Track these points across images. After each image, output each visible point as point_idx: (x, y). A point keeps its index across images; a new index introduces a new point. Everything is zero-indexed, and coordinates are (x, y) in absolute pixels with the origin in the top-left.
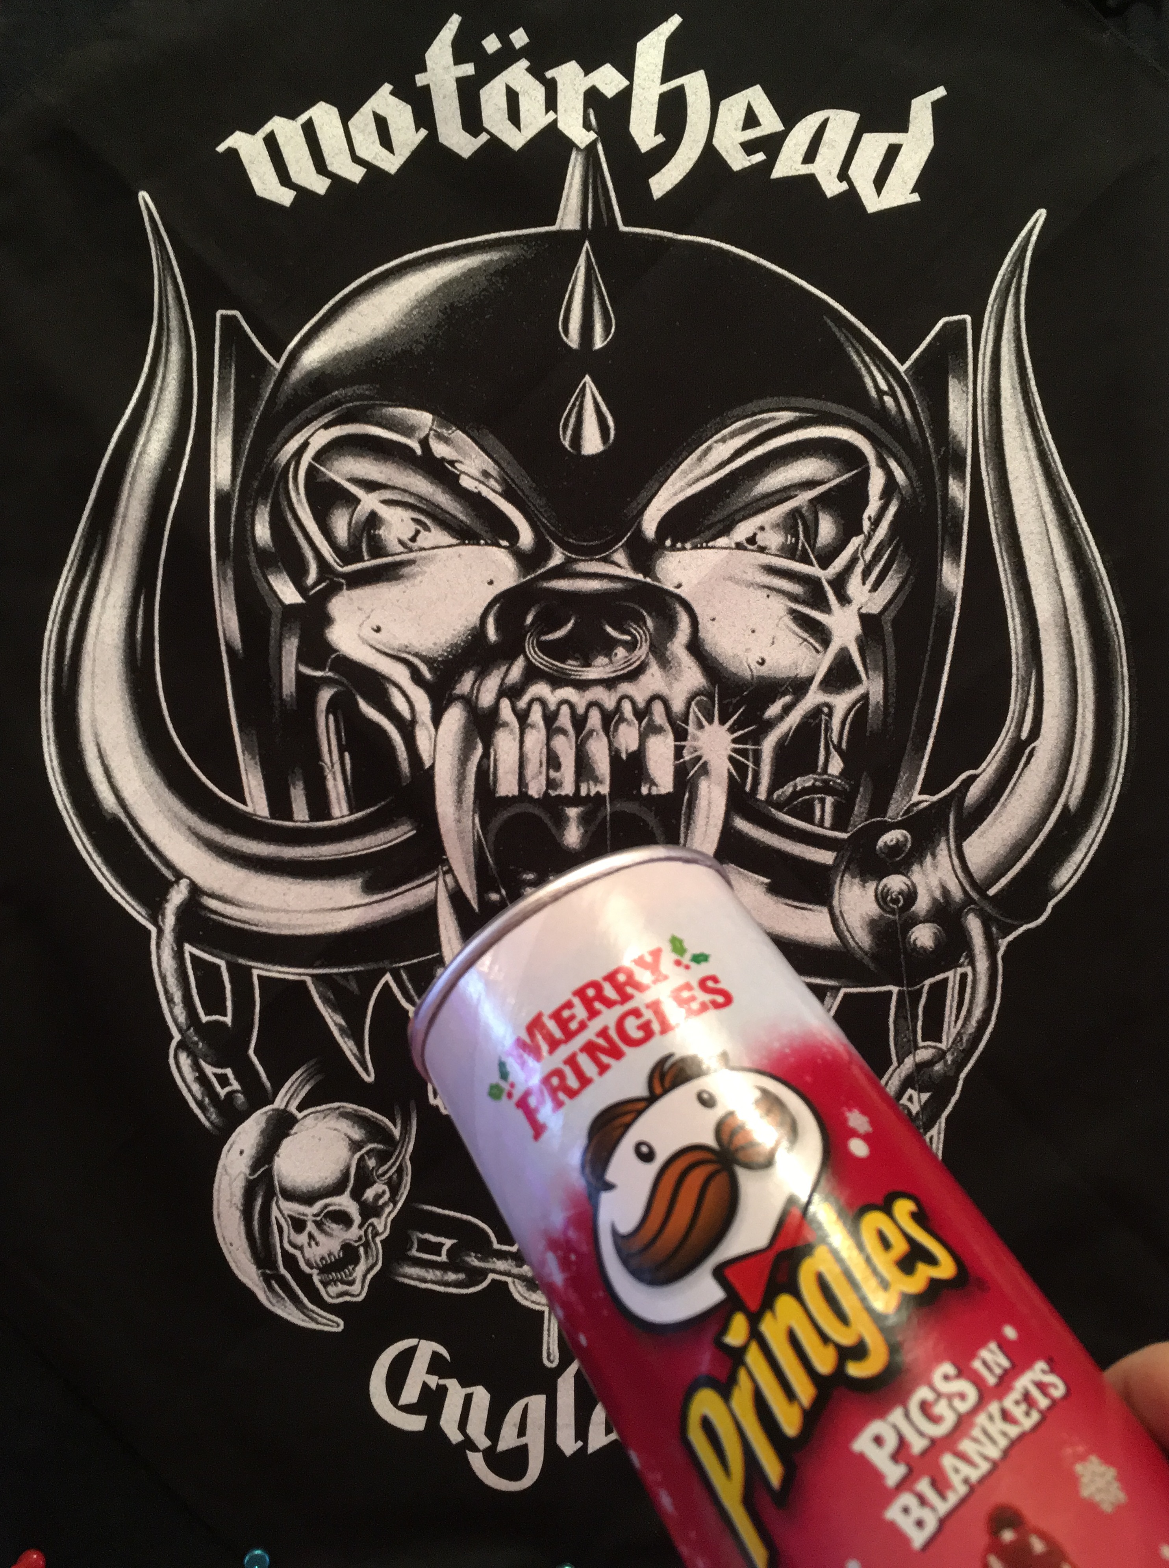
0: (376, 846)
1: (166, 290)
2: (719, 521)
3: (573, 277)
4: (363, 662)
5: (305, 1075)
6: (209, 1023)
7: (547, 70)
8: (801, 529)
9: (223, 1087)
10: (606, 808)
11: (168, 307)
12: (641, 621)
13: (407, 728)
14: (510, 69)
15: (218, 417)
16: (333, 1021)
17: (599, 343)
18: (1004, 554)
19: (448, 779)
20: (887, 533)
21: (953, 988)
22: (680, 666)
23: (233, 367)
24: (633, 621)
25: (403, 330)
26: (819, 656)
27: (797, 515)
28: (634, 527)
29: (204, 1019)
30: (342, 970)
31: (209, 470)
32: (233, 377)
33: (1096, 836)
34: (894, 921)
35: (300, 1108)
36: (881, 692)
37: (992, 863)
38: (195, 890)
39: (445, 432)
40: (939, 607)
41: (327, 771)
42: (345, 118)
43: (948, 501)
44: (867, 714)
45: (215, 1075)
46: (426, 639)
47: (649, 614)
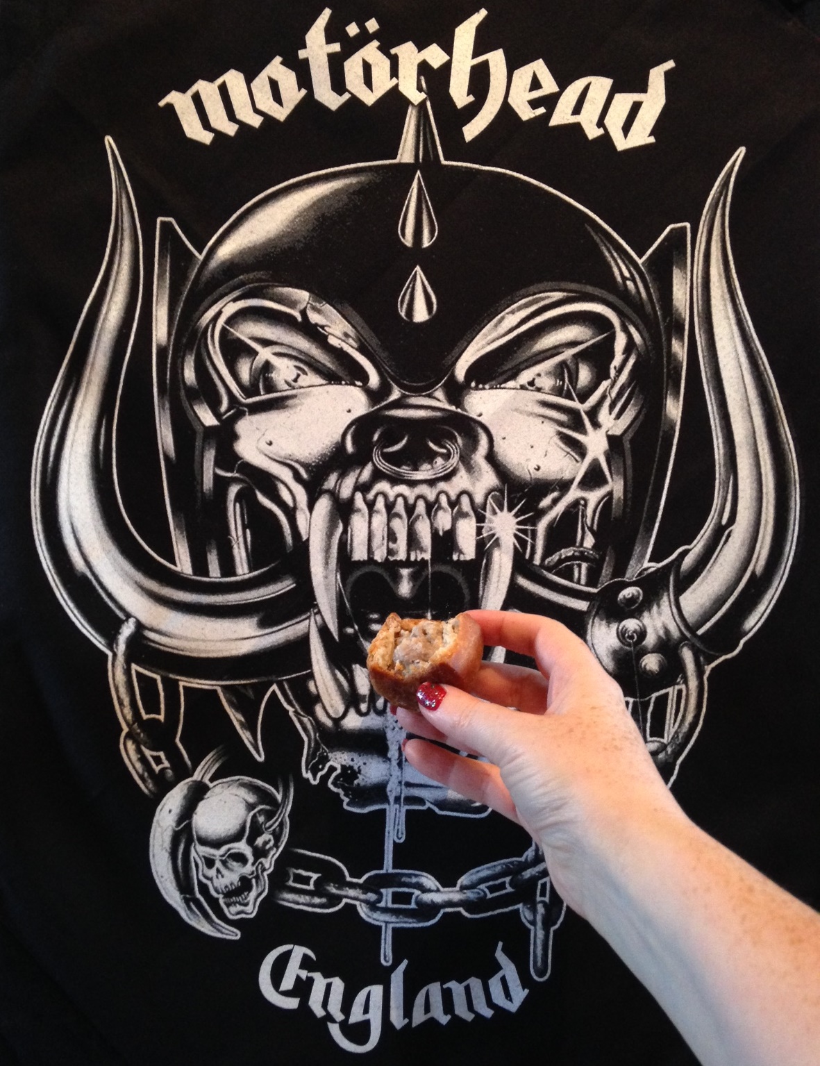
0: (267, 595)
1: (121, 202)
2: (509, 370)
3: (409, 196)
4: (260, 467)
5: (215, 757)
6: (148, 720)
7: (391, 48)
8: (566, 375)
9: (157, 765)
10: (428, 570)
11: (122, 214)
12: (453, 439)
13: (291, 513)
14: (365, 48)
15: (158, 293)
16: (236, 718)
17: (426, 243)
18: (711, 392)
19: (319, 548)
20: (627, 379)
21: (672, 700)
22: (480, 471)
23: (169, 256)
24: (448, 439)
25: (289, 232)
26: (578, 464)
27: (564, 366)
28: (450, 372)
29: (145, 717)
30: (243, 682)
31: (152, 330)
32: (168, 265)
33: (775, 593)
34: (630, 652)
35: (212, 780)
36: (622, 490)
37: (701, 611)
38: (140, 626)
39: (318, 305)
40: (664, 431)
41: (234, 542)
42: (249, 81)
43: (671, 356)
44: (612, 505)
45: (152, 757)
46: (304, 451)
47: (460, 435)
